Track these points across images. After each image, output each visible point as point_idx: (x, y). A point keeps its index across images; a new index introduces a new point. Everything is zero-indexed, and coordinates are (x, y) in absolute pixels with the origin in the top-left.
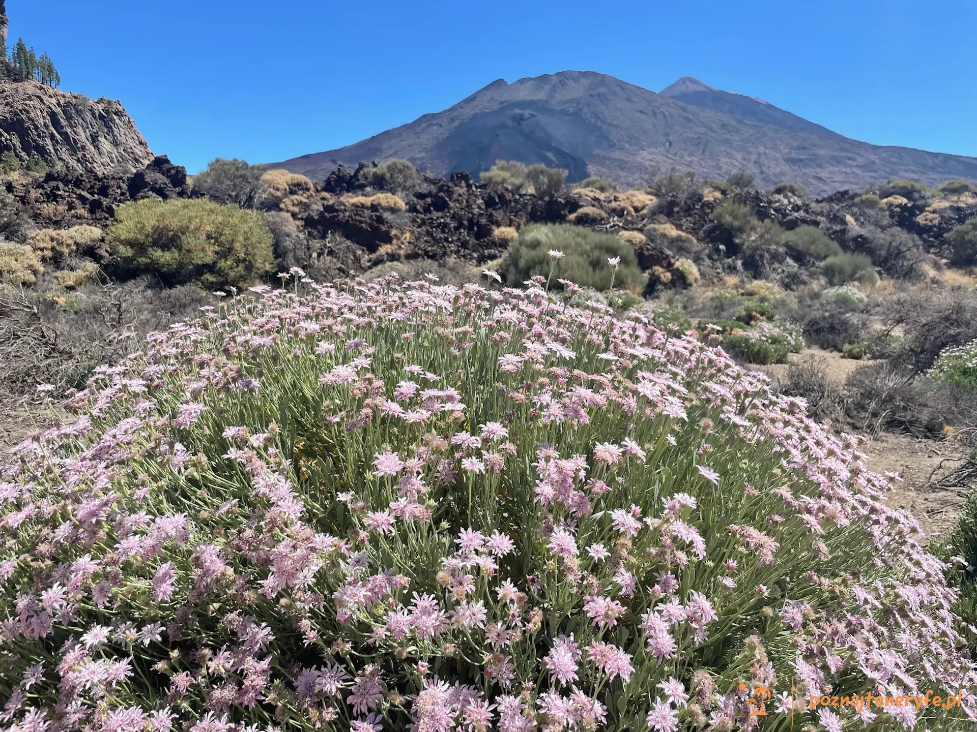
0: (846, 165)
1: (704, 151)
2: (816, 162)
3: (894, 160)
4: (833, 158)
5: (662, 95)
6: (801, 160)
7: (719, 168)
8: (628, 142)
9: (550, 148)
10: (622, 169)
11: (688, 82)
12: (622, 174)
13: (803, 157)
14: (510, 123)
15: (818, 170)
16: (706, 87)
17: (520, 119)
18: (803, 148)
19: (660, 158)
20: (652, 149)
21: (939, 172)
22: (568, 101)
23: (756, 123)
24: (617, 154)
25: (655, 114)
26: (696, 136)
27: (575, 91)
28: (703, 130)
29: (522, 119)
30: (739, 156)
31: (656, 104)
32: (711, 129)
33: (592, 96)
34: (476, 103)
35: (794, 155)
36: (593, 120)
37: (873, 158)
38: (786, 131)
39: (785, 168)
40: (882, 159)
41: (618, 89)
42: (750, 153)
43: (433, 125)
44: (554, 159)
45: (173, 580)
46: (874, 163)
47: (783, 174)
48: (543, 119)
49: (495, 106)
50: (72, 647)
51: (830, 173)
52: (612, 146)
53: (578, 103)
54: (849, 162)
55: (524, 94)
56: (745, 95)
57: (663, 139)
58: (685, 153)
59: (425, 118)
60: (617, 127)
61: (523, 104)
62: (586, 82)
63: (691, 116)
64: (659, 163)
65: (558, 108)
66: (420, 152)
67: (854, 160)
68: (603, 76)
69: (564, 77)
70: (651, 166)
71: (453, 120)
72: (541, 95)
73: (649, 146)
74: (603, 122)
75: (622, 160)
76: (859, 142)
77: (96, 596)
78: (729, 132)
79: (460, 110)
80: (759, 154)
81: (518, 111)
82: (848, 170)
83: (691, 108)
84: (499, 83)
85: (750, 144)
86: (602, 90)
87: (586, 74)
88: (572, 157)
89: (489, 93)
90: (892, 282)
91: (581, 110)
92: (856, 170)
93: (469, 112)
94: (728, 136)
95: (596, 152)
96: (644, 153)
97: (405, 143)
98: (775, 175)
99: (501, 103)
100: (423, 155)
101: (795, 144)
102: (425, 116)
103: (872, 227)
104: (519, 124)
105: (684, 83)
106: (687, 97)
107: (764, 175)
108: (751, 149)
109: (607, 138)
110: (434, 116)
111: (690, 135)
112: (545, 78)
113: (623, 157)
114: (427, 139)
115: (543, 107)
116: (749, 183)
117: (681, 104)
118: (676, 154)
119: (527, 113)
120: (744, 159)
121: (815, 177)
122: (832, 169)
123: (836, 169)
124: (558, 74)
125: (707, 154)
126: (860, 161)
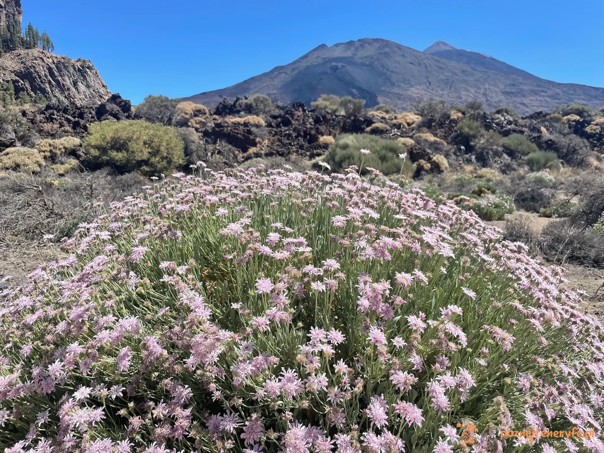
0: (540, 96)
1: (451, 87)
2: (521, 93)
3: (571, 92)
4: (532, 91)
5: (424, 53)
6: (512, 93)
7: (461, 98)
8: (403, 82)
9: (354, 87)
10: (399, 99)
11: (441, 44)
12: (399, 102)
13: (513, 91)
14: (329, 71)
15: (523, 99)
16: (452, 47)
17: (335, 69)
18: (514, 85)
19: (423, 92)
20: (418, 87)
21: (600, 100)
22: (366, 57)
23: (483, 70)
24: (395, 90)
25: (420, 64)
26: (446, 78)
27: (370, 51)
28: (450, 74)
29: (337, 69)
30: (473, 90)
31: (420, 58)
32: (456, 74)
33: (380, 53)
34: (308, 59)
35: (507, 89)
36: (381, 69)
37: (558, 91)
38: (502, 74)
39: (502, 97)
40: (564, 92)
41: (396, 49)
42: (479, 88)
43: (282, 73)
44: (356, 93)
45: (129, 358)
46: (558, 94)
47: (500, 101)
48: (350, 68)
49: (320, 61)
50: (67, 400)
51: (530, 100)
52: (393, 84)
53: (372, 58)
54: (543, 94)
55: (338, 53)
56: (477, 52)
57: (425, 80)
58: (439, 89)
59: (276, 69)
60: (396, 73)
61: (337, 60)
62: (376, 45)
63: (442, 66)
64: (422, 95)
65: (359, 61)
66: (273, 90)
67: (546, 92)
68: (387, 41)
69: (363, 42)
70: (417, 97)
71: (294, 70)
72: (349, 54)
73: (416, 85)
74: (388, 70)
75: (399, 94)
76: (549, 81)
77: (82, 368)
78: (467, 75)
79: (298, 63)
80: (486, 89)
81: (334, 64)
82: (542, 99)
83: (443, 60)
84: (323, 46)
85: (480, 83)
86: (387, 50)
87: (376, 40)
88: (368, 92)
89: (316, 54)
90: (570, 169)
91: (373, 62)
92: (547, 99)
93: (304, 64)
94: (466, 78)
95: (383, 88)
96: (413, 89)
97: (264, 85)
98: (496, 102)
99: (324, 59)
100: (275, 91)
101: (508, 82)
102: (276, 68)
103: (557, 135)
104: (335, 72)
105: (438, 45)
106: (441, 54)
107: (489, 102)
108: (480, 86)
109: (390, 80)
110: (282, 67)
111: (444, 78)
112: (351, 43)
113: (400, 92)
114: (278, 82)
115: (349, 61)
116: (479, 107)
117: (436, 58)
118: (433, 90)
119: (340, 65)
120: (476, 92)
121: (521, 103)
122: (531, 98)
123: (534, 98)
124: (359, 40)
125: (453, 89)
126: (550, 92)
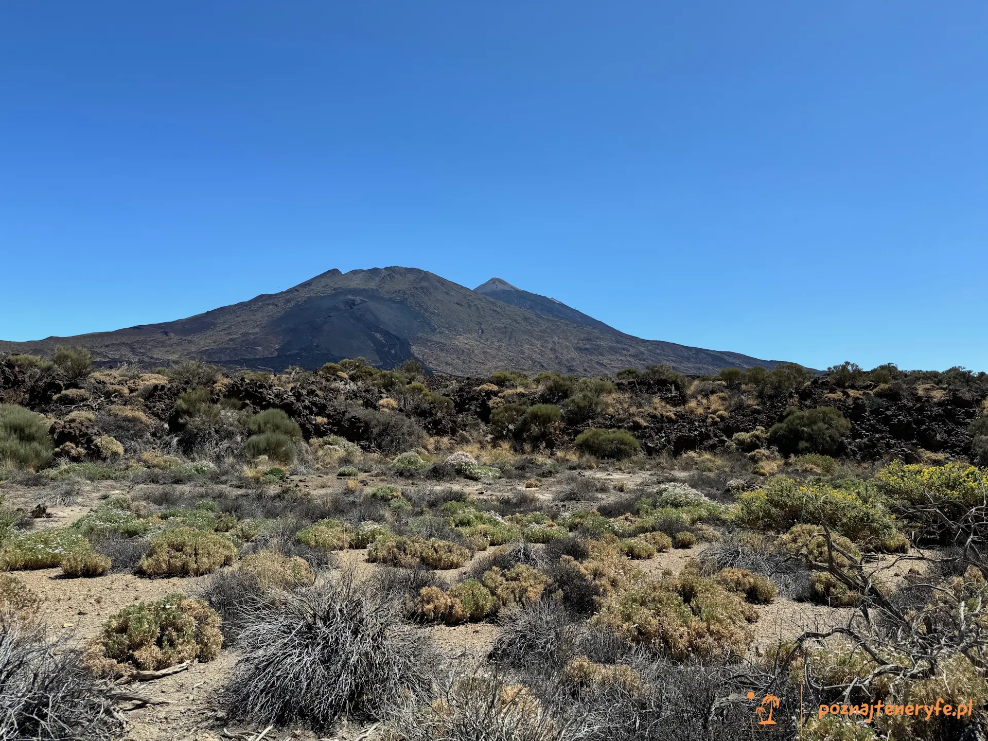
0: (621, 354)
1: (510, 338)
2: (597, 350)
3: (658, 351)
4: (611, 348)
5: (475, 291)
6: (587, 349)
7: (523, 353)
8: (447, 328)
9: (378, 330)
10: (442, 350)
11: (497, 283)
12: (442, 354)
13: (588, 347)
14: (342, 306)
15: (600, 357)
16: (512, 287)
17: (352, 304)
18: (588, 340)
19: (474, 343)
20: (468, 335)
21: (692, 362)
22: (395, 291)
23: (551, 318)
24: (436, 338)
25: (470, 306)
26: (503, 326)
27: (402, 284)
28: (509, 321)
29: (354, 304)
30: (538, 344)
31: (470, 298)
32: (516, 321)
33: (417, 289)
34: (311, 287)
35: (581, 345)
36: (417, 308)
37: (642, 349)
38: (575, 325)
39: (574, 354)
40: (650, 351)
41: (439, 285)
42: (546, 341)
43: (269, 304)
44: (382, 339)
46: (643, 353)
47: (573, 359)
48: (372, 305)
49: (330, 292)
51: (610, 360)
52: (434, 330)
53: (405, 294)
54: (625, 352)
55: (356, 283)
56: (542, 295)
57: (477, 328)
58: (495, 340)
59: (261, 298)
60: (438, 315)
61: (355, 292)
62: (411, 277)
63: (498, 309)
64: (473, 346)
65: (387, 297)
66: (254, 328)
67: (628, 351)
68: (426, 273)
69: (392, 272)
70: (465, 348)
71: (288, 301)
72: (372, 285)
73: (464, 333)
74: (426, 310)
75: (442, 343)
76: (632, 337)
78: (530, 324)
79: (296, 293)
80: (554, 342)
81: (349, 297)
82: (623, 359)
83: (499, 303)
84: (335, 272)
85: (546, 335)
86: (425, 284)
87: (411, 270)
88: (398, 339)
89: (324, 281)
91: (406, 299)
92: (628, 358)
93: (304, 295)
94: (529, 327)
95: (420, 335)
96: (461, 338)
97: (240, 319)
98: (567, 360)
99: (335, 289)
100: (257, 330)
101: (582, 336)
102: (261, 296)
104: (351, 308)
105: (494, 283)
106: (497, 295)
107: (559, 360)
108: (548, 339)
109: (429, 324)
110: (270, 296)
111: (500, 325)
112: (375, 271)
113: (442, 340)
114: (262, 317)
115: (373, 295)
117: (492, 300)
118: (487, 340)
119: (358, 299)
120: (542, 346)
121: (598, 363)
122: (611, 357)
123: (614, 357)
124: (386, 269)
125: (513, 340)
126: (632, 351)
